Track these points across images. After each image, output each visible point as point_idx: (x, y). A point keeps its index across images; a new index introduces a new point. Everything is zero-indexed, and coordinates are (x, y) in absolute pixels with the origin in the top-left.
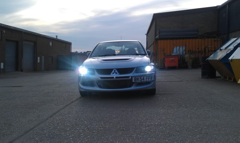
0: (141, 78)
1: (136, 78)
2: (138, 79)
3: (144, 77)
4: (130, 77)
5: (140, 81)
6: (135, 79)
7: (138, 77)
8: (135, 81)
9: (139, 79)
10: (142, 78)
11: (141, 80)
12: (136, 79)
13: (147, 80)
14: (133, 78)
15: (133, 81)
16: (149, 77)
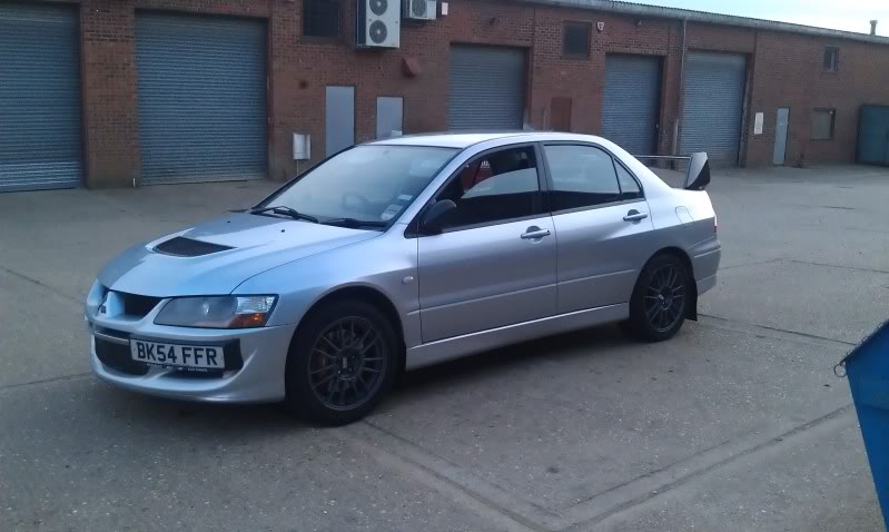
0: (161, 350)
2: (150, 352)
3: (172, 348)
6: (139, 350)
8: (140, 356)
9: (155, 351)
10: (166, 350)
11: (162, 357)
12: (143, 350)
14: (134, 344)
15: (135, 356)
16: (196, 350)
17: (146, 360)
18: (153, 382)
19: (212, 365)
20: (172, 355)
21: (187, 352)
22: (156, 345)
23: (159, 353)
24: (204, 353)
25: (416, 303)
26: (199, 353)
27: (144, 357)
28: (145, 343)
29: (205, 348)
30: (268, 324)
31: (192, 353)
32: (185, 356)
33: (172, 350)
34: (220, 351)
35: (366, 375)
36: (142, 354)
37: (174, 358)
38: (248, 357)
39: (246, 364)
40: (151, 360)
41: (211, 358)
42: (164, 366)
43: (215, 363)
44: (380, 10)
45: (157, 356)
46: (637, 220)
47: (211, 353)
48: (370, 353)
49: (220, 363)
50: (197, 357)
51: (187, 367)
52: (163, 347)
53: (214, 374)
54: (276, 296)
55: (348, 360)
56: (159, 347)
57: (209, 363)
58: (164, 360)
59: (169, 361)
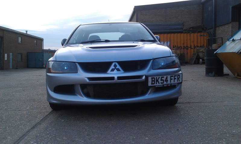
0: (162, 79)
1: (154, 78)
2: (157, 81)
3: (167, 77)
4: (144, 77)
5: (160, 84)
6: (152, 81)
7: (158, 77)
8: (152, 84)
9: (159, 80)
10: (164, 79)
11: (162, 82)
12: (154, 81)
13: (172, 82)
15: (149, 84)
24: (176, 77)
27: (154, 84)
32: (171, 79)
40: (158, 84)
42: (163, 85)
45: (160, 82)
51: (171, 84)
56: (162, 77)
57: (178, 81)
59: (165, 83)
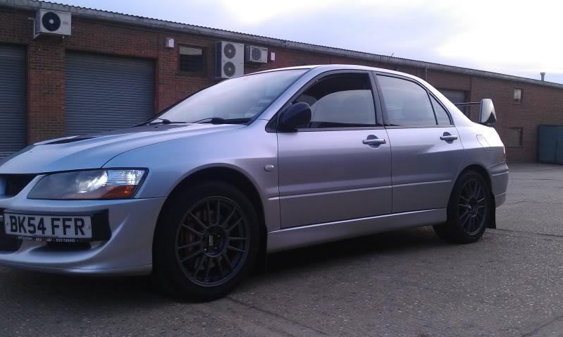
0: (32, 222)
1: (15, 218)
2: (21, 225)
5: (28, 234)
6: (12, 224)
8: (12, 230)
9: (26, 224)
10: (36, 222)
11: (32, 229)
12: (15, 224)
14: (7, 217)
15: (8, 230)
16: (64, 220)
17: (18, 233)
18: (24, 257)
19: (80, 236)
20: (42, 227)
21: (56, 223)
22: (27, 217)
23: (30, 225)
24: (72, 223)
25: (275, 190)
26: (67, 223)
27: (16, 231)
28: (17, 216)
29: (73, 218)
30: (138, 195)
31: (60, 223)
32: (54, 227)
33: (42, 221)
34: (88, 221)
35: (231, 254)
36: (14, 227)
37: (43, 229)
38: (115, 228)
39: (114, 234)
40: (23, 233)
41: (79, 228)
42: (34, 238)
43: (83, 233)
44: (231, 55)
45: (28, 228)
46: (450, 140)
47: (79, 223)
48: (235, 233)
49: (88, 233)
50: (65, 227)
51: (55, 239)
52: (33, 219)
53: (82, 246)
54: (146, 170)
55: (215, 238)
56: (30, 219)
57: (77, 234)
58: (34, 232)
59: (39, 233)
